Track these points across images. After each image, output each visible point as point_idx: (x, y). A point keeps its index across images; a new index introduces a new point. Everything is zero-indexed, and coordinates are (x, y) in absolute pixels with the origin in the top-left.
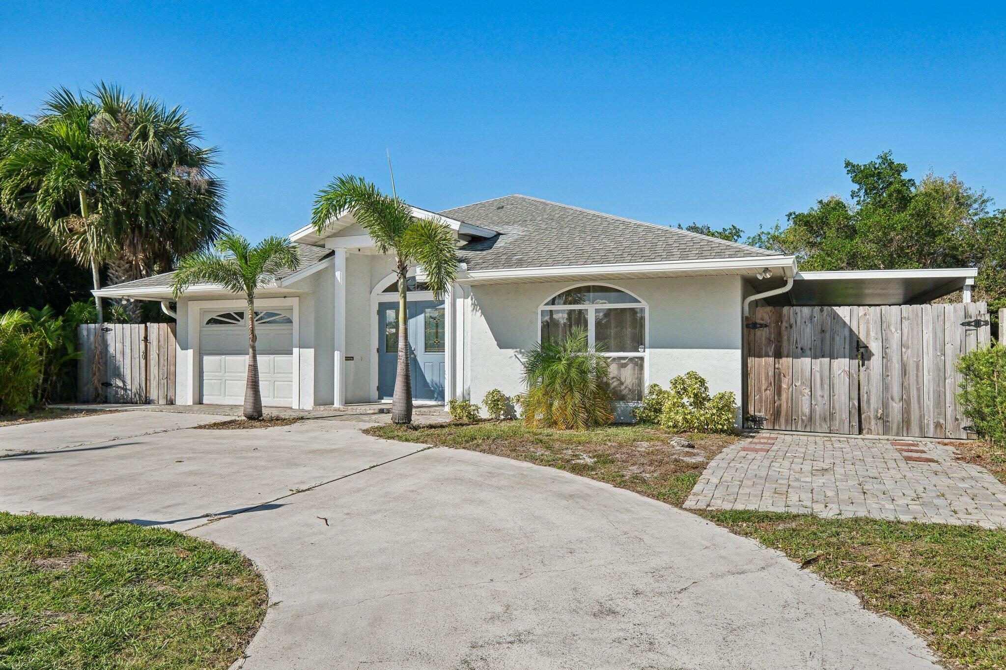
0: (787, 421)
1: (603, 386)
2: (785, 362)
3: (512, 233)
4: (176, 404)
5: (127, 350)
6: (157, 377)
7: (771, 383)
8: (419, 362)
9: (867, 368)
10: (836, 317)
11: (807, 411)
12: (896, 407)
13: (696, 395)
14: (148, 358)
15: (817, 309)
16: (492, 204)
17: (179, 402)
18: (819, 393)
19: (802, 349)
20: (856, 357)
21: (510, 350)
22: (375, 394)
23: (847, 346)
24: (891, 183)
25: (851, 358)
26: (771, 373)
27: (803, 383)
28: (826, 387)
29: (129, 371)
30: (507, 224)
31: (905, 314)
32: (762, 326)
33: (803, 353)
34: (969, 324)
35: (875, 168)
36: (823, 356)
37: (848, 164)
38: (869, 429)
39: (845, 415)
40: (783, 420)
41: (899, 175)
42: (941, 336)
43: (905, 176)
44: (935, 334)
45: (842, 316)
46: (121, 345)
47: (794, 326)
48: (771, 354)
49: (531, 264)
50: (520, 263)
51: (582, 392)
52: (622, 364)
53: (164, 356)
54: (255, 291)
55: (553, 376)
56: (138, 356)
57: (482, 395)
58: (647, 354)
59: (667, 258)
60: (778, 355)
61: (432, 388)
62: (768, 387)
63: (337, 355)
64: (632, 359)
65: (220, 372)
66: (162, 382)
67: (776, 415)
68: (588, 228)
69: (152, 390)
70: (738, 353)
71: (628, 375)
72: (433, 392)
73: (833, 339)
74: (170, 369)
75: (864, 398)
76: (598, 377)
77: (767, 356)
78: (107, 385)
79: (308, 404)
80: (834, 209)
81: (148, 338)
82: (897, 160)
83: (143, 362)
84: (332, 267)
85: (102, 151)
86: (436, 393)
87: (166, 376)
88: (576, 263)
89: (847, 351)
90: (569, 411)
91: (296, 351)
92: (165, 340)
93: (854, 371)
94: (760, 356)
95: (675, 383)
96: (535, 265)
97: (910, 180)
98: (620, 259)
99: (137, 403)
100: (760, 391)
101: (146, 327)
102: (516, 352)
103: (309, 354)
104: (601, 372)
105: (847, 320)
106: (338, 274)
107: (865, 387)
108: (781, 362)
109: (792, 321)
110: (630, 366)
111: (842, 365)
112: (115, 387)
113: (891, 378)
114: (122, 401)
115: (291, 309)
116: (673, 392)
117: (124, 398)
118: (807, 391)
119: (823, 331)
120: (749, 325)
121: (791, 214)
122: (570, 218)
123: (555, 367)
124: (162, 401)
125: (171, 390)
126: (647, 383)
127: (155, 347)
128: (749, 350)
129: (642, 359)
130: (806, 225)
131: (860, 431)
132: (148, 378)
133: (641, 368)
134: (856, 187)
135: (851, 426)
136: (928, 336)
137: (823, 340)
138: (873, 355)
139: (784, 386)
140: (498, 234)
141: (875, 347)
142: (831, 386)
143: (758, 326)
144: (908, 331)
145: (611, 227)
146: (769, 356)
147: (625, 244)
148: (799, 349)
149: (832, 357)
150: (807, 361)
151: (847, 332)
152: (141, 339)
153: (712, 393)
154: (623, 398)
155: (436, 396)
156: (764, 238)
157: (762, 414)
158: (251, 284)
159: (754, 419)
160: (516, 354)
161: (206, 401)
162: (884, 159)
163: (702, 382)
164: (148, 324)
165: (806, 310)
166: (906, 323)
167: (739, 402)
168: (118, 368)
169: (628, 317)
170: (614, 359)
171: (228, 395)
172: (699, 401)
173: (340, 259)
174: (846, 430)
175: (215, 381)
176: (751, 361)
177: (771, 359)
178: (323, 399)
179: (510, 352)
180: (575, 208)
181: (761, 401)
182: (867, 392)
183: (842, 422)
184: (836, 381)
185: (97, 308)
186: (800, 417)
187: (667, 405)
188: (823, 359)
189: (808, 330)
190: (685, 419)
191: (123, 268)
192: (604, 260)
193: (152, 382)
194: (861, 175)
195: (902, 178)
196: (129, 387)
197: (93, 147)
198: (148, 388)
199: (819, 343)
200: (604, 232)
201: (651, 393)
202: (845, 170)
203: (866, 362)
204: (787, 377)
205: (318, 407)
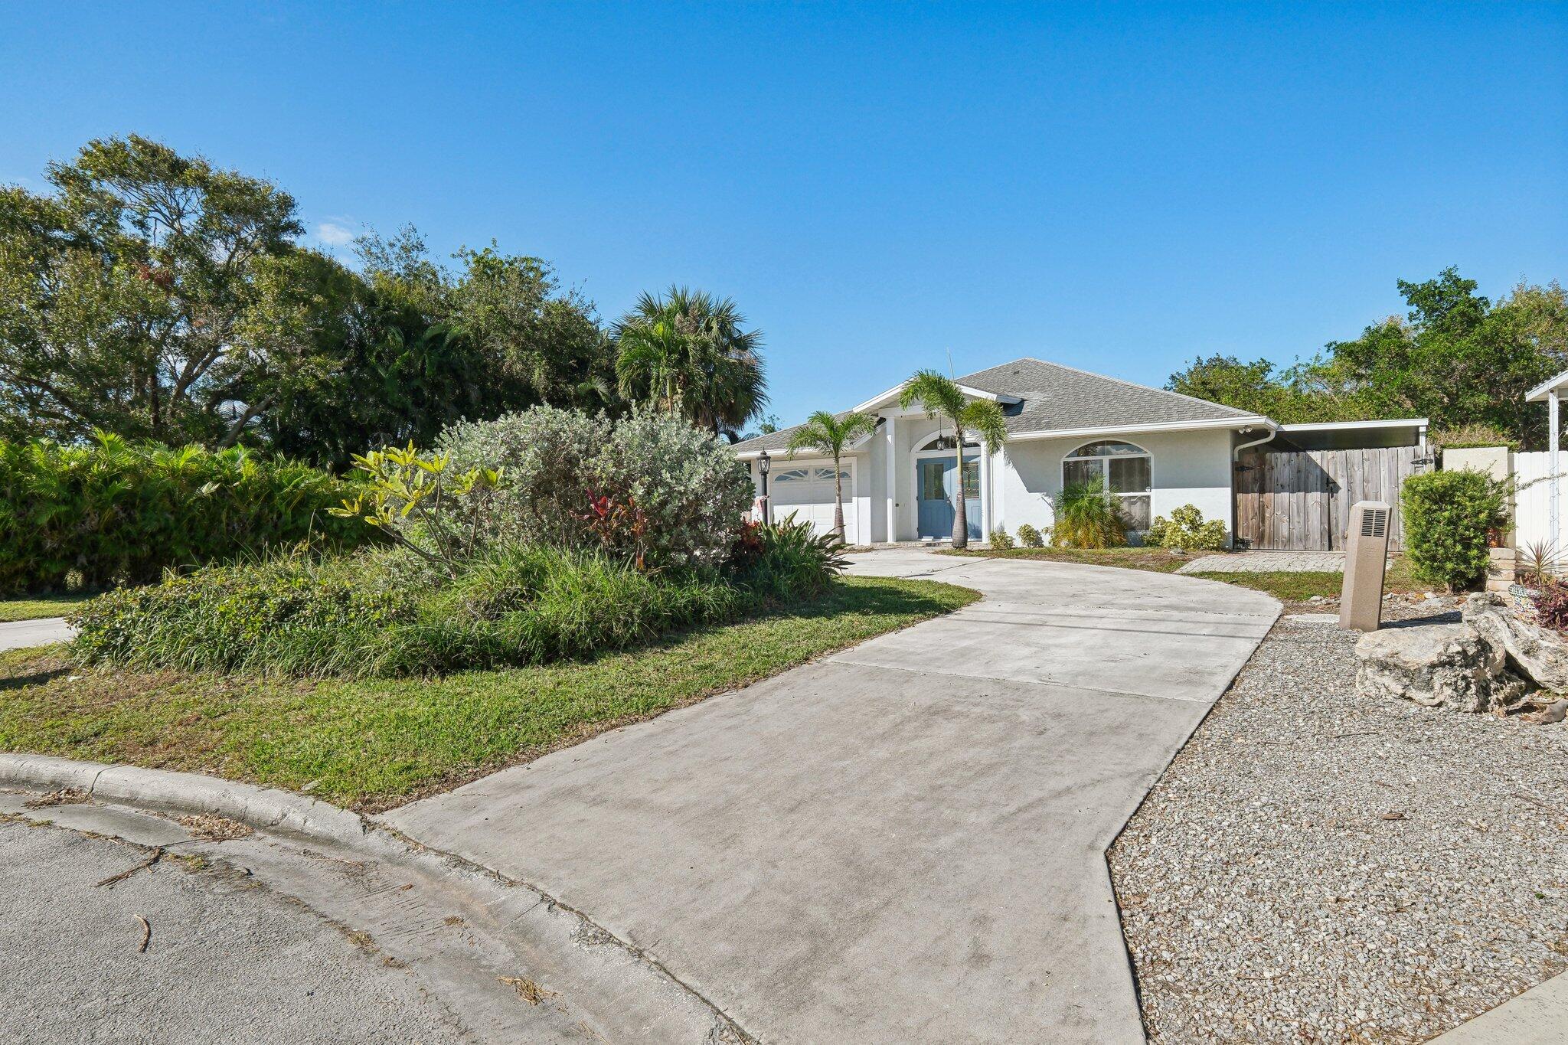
0: (1269, 543)
1: (1117, 520)
2: (1268, 496)
3: (1034, 400)
7: (1256, 513)
9: (1336, 499)
10: (1309, 459)
11: (1286, 533)
13: (1192, 522)
15: (1294, 454)
16: (1007, 368)
18: (1296, 519)
19: (1282, 485)
20: (1327, 491)
21: (1039, 493)
22: (916, 534)
23: (1319, 482)
24: (1456, 303)
25: (1322, 491)
26: (1256, 506)
27: (1283, 513)
28: (1302, 514)
30: (1028, 390)
31: (1365, 456)
32: (1248, 468)
33: (1283, 489)
34: (1417, 462)
35: (1436, 288)
36: (1299, 491)
37: (1401, 284)
38: (1337, 546)
39: (1317, 536)
40: (1266, 542)
41: (1467, 293)
42: (1395, 472)
43: (1474, 294)
44: (1390, 471)
45: (1315, 459)
47: (1275, 468)
48: (1256, 490)
49: (1057, 427)
50: (1048, 426)
51: (1101, 520)
52: (1132, 501)
54: (841, 452)
55: (1079, 509)
57: (1016, 529)
58: (1154, 494)
59: (1168, 420)
60: (1262, 491)
62: (1254, 516)
63: (890, 502)
64: (1140, 498)
67: (1261, 538)
68: (1101, 394)
70: (1228, 491)
71: (1137, 511)
73: (1307, 477)
75: (1333, 522)
76: (1114, 511)
77: (1253, 492)
79: (867, 542)
80: (1385, 336)
82: (1464, 276)
84: (884, 431)
85: (690, 346)
88: (1095, 425)
89: (1319, 486)
90: (1091, 536)
91: (855, 499)
93: (1325, 502)
94: (1247, 492)
95: (1175, 513)
96: (1061, 428)
97: (1481, 299)
98: (1129, 421)
100: (1247, 519)
102: (1044, 494)
103: (866, 501)
104: (1116, 508)
105: (1319, 462)
106: (889, 438)
107: (1334, 514)
108: (1264, 496)
109: (1273, 464)
110: (1139, 504)
111: (1315, 497)
115: (850, 466)
116: (1173, 521)
118: (1286, 518)
119: (1299, 471)
120: (1238, 468)
121: (1331, 344)
122: (1084, 383)
123: (1079, 504)
126: (1153, 515)
128: (1238, 487)
129: (1149, 497)
130: (1350, 356)
131: (1330, 548)
133: (1148, 504)
134: (1414, 309)
135: (1322, 545)
136: (1384, 473)
137: (1299, 478)
138: (1340, 488)
139: (1267, 515)
140: (1023, 401)
141: (1341, 482)
142: (1306, 514)
143: (1245, 468)
144: (1369, 469)
145: (1121, 392)
147: (1134, 408)
148: (1280, 485)
149: (1307, 491)
150: (1286, 494)
151: (1318, 471)
153: (1205, 521)
154: (1133, 529)
156: (1300, 370)
157: (1249, 538)
158: (837, 448)
159: (1243, 542)
160: (1044, 496)
162: (1449, 276)
163: (1198, 513)
165: (1285, 455)
166: (1366, 464)
167: (1229, 528)
169: (1137, 465)
170: (1125, 498)
172: (1195, 526)
173: (890, 425)
174: (1318, 548)
176: (1240, 496)
177: (1256, 495)
178: (878, 537)
179: (1038, 495)
180: (1087, 373)
181: (1248, 527)
182: (1335, 518)
183: (1315, 541)
184: (1310, 510)
186: (1280, 538)
187: (1169, 531)
188: (1299, 493)
189: (1287, 470)
190: (1183, 540)
192: (1117, 423)
194: (1417, 295)
195: (1471, 297)
197: (684, 343)
199: (1296, 480)
200: (1115, 397)
201: (1157, 523)
202: (1398, 291)
203: (1334, 494)
204: (1270, 508)
205: (875, 541)
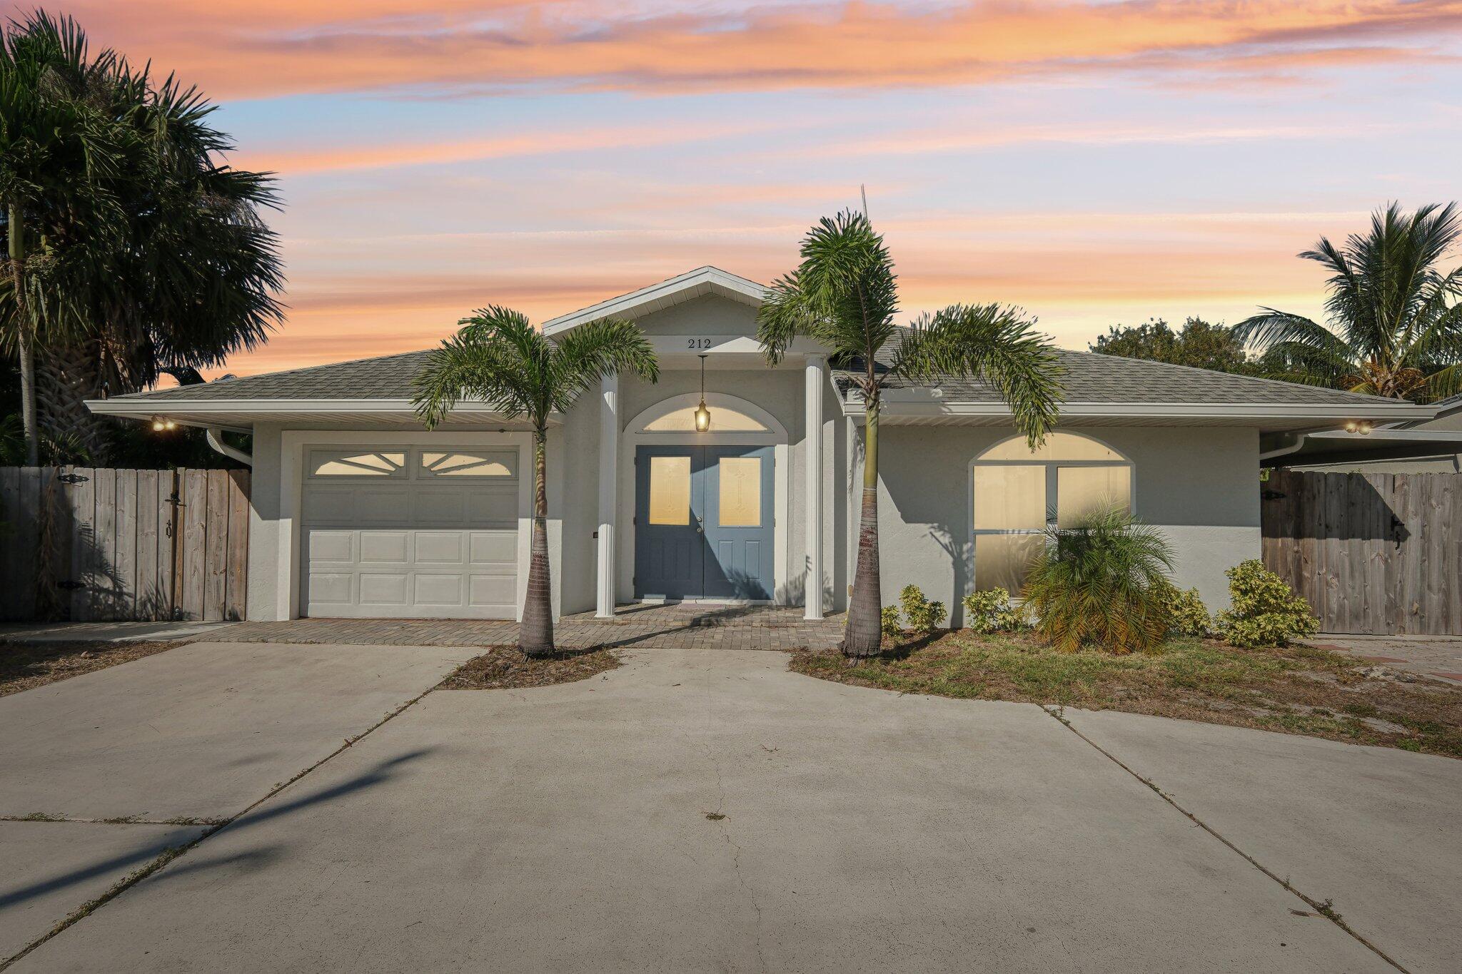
2: (1307, 544)
4: (250, 617)
5: (127, 518)
6: (202, 571)
7: (1290, 571)
8: (709, 541)
9: (1401, 552)
11: (1335, 607)
12: (1435, 599)
14: (179, 535)
17: (256, 613)
18: (1349, 583)
19: (1327, 526)
20: (1391, 538)
21: (922, 525)
22: (630, 589)
23: (1381, 524)
25: (1385, 538)
26: (1291, 557)
27: (1329, 572)
28: (1357, 576)
29: (130, 559)
32: (1279, 496)
33: (1326, 533)
36: (1353, 537)
38: (1401, 627)
45: (1374, 486)
46: (110, 510)
47: (1317, 496)
48: (1289, 533)
53: (219, 530)
56: (153, 529)
60: (1298, 534)
61: (730, 580)
62: (1286, 576)
63: (605, 529)
65: (349, 559)
66: (213, 578)
69: (187, 594)
70: (1256, 532)
72: (732, 586)
73: (1365, 515)
74: (234, 555)
77: (1284, 535)
78: (72, 585)
81: (180, 497)
83: (166, 542)
86: (737, 588)
87: (223, 568)
89: (1381, 530)
91: (524, 522)
92: (221, 500)
93: (1389, 556)
94: (1275, 536)
99: (148, 620)
101: (176, 477)
102: (932, 527)
105: (1380, 491)
106: (608, 397)
107: (1399, 575)
108: (1300, 543)
109: (1315, 490)
111: (1375, 549)
112: (91, 589)
113: (1429, 563)
114: (111, 616)
117: (114, 611)
118: (1335, 581)
119: (1353, 504)
120: (1268, 495)
124: (213, 615)
125: (236, 593)
127: (196, 515)
128: (1271, 527)
132: (178, 571)
135: (1387, 625)
137: (1351, 516)
138: (1410, 535)
139: (1306, 574)
141: (1412, 524)
142: (1363, 575)
143: (1274, 495)
144: (1450, 504)
146: (1287, 536)
148: (1323, 526)
149: (1364, 536)
150: (1334, 543)
151: (1379, 506)
152: (162, 500)
155: (737, 592)
160: (932, 530)
161: (314, 610)
164: (181, 470)
168: (100, 552)
171: (366, 602)
174: (1382, 630)
175: (337, 576)
176: (1271, 540)
177: (1290, 540)
179: (924, 528)
182: (1400, 582)
183: (1377, 619)
184: (1370, 569)
185: (27, 435)
186: (1325, 615)
188: (1352, 540)
191: (76, 364)
193: (187, 578)
196: (129, 589)
198: (177, 590)
199: (1347, 519)
203: (1401, 543)
204: (1310, 563)
205: (570, 619)
